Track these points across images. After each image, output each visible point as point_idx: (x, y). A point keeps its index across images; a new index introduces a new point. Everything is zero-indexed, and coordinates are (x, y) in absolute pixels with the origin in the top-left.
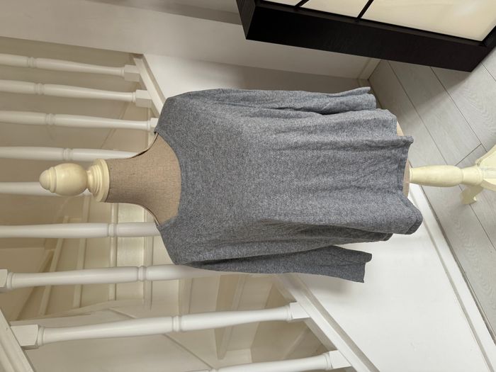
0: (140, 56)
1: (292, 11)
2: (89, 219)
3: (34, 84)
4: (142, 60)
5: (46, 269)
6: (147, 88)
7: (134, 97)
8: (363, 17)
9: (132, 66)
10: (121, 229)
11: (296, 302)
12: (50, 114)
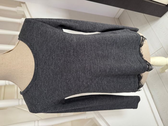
0: (24, 3)
7: (21, 21)
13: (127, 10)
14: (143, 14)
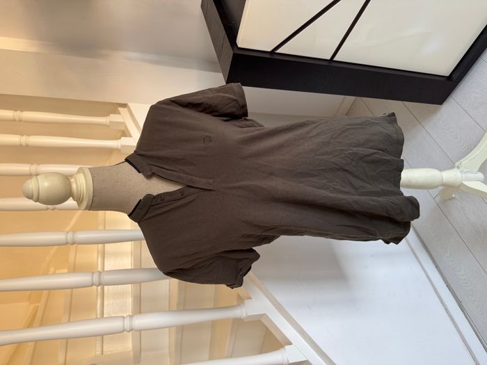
0: (124, 106)
1: (267, 56)
2: (74, 269)
3: (19, 136)
4: (126, 109)
5: (30, 325)
6: (132, 135)
7: (119, 144)
8: (335, 59)
9: (117, 115)
10: (106, 278)
11: (291, 344)
12: (35, 165)
13: (364, 99)
14: (401, 102)
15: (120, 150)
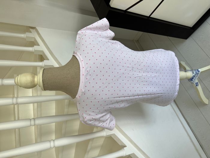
0: (33, 28)
1: (123, 12)
4: (35, 30)
6: (40, 45)
7: (33, 49)
9: (30, 33)
15: (34, 53)
